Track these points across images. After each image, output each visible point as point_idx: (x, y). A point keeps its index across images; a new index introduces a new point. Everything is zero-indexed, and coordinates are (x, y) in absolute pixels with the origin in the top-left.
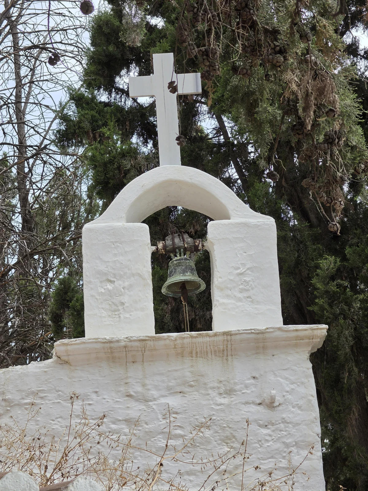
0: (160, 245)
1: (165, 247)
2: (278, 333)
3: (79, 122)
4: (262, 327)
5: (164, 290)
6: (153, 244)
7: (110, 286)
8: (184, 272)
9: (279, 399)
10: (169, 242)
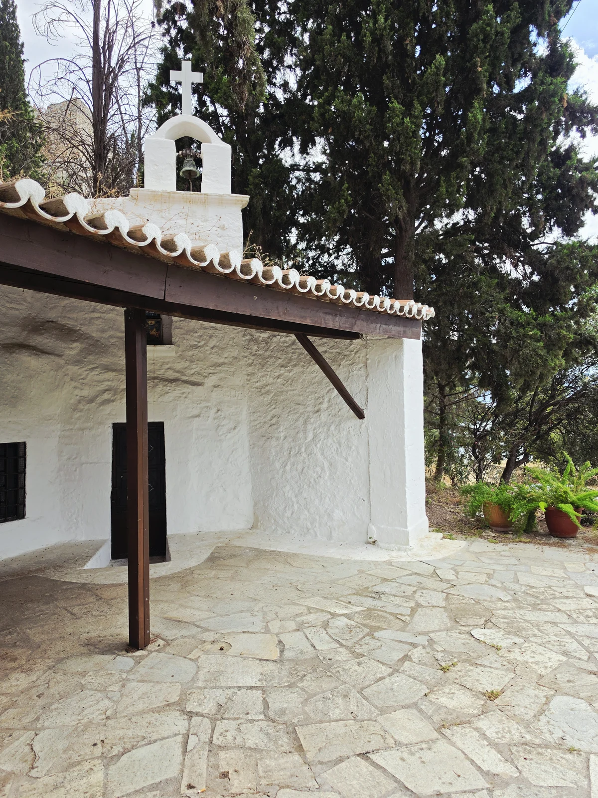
0: (180, 153)
1: (182, 154)
2: (228, 197)
3: (151, 96)
4: (222, 193)
5: (181, 174)
6: (178, 151)
7: (156, 167)
8: (190, 166)
9: (226, 226)
10: (184, 152)
